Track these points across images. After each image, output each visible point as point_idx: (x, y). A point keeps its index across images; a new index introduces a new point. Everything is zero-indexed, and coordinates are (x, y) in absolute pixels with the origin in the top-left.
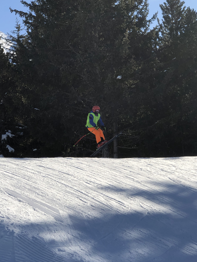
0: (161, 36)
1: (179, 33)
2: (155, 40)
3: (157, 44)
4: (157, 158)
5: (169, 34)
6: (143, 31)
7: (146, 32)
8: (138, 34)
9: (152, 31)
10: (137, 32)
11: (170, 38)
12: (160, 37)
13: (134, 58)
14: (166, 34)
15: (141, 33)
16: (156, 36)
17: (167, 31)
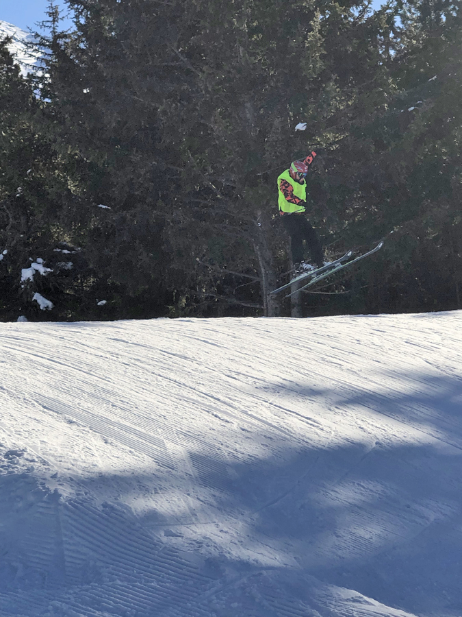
0: (401, 26)
1: (444, 18)
2: (386, 34)
3: (389, 44)
4: (395, 316)
5: (420, 19)
6: (357, 14)
7: (363, 16)
8: (345, 22)
9: (378, 14)
10: (342, 19)
11: (422, 29)
12: (399, 27)
13: (336, 81)
14: (411, 20)
15: (352, 20)
16: (387, 26)
17: (413, 14)
